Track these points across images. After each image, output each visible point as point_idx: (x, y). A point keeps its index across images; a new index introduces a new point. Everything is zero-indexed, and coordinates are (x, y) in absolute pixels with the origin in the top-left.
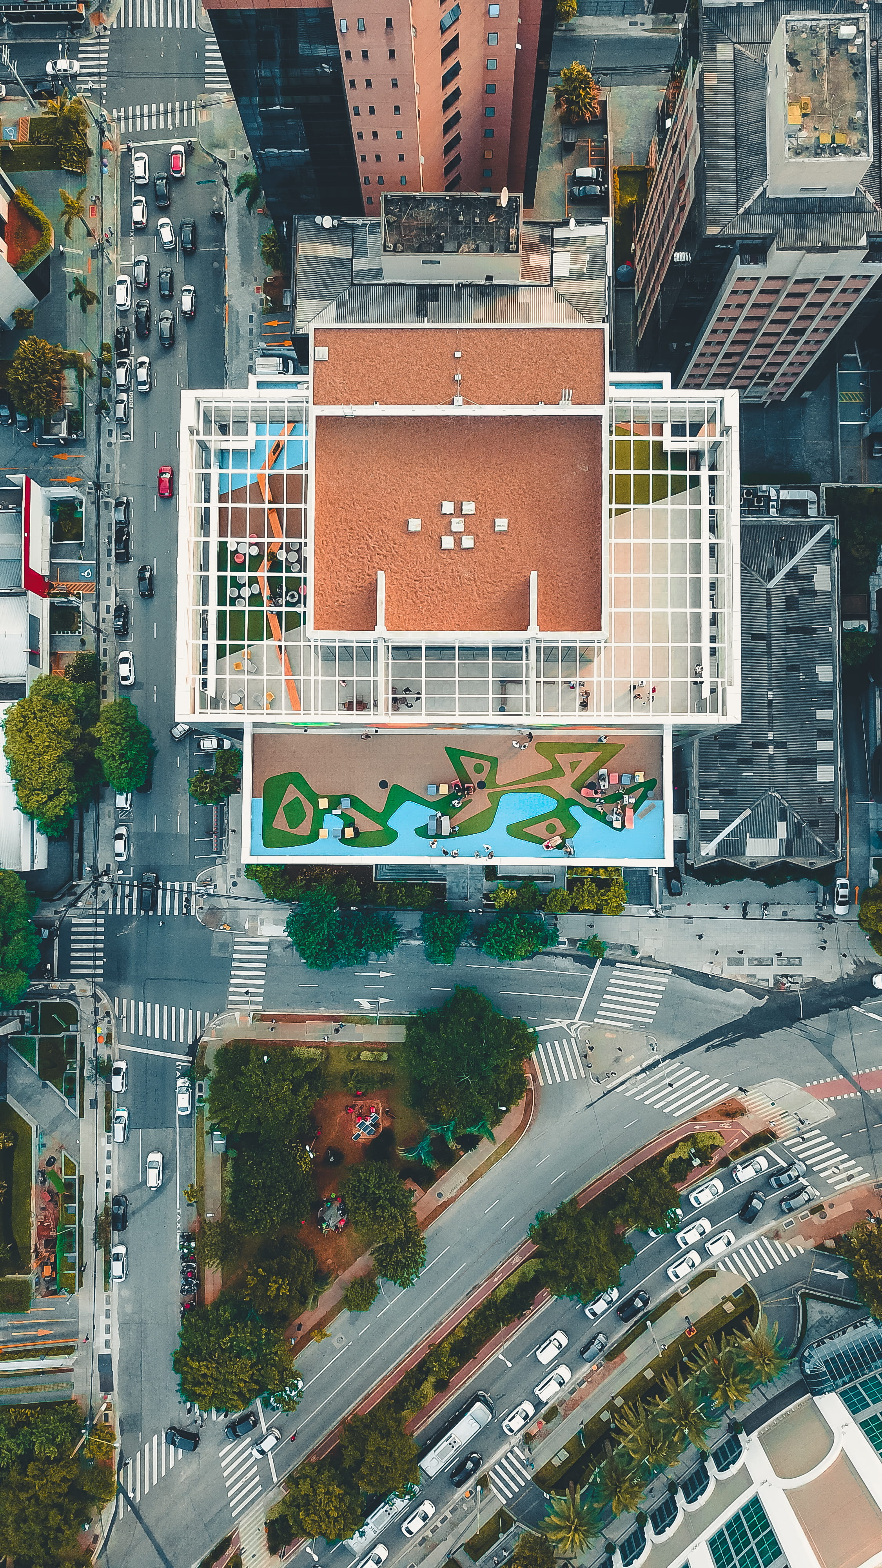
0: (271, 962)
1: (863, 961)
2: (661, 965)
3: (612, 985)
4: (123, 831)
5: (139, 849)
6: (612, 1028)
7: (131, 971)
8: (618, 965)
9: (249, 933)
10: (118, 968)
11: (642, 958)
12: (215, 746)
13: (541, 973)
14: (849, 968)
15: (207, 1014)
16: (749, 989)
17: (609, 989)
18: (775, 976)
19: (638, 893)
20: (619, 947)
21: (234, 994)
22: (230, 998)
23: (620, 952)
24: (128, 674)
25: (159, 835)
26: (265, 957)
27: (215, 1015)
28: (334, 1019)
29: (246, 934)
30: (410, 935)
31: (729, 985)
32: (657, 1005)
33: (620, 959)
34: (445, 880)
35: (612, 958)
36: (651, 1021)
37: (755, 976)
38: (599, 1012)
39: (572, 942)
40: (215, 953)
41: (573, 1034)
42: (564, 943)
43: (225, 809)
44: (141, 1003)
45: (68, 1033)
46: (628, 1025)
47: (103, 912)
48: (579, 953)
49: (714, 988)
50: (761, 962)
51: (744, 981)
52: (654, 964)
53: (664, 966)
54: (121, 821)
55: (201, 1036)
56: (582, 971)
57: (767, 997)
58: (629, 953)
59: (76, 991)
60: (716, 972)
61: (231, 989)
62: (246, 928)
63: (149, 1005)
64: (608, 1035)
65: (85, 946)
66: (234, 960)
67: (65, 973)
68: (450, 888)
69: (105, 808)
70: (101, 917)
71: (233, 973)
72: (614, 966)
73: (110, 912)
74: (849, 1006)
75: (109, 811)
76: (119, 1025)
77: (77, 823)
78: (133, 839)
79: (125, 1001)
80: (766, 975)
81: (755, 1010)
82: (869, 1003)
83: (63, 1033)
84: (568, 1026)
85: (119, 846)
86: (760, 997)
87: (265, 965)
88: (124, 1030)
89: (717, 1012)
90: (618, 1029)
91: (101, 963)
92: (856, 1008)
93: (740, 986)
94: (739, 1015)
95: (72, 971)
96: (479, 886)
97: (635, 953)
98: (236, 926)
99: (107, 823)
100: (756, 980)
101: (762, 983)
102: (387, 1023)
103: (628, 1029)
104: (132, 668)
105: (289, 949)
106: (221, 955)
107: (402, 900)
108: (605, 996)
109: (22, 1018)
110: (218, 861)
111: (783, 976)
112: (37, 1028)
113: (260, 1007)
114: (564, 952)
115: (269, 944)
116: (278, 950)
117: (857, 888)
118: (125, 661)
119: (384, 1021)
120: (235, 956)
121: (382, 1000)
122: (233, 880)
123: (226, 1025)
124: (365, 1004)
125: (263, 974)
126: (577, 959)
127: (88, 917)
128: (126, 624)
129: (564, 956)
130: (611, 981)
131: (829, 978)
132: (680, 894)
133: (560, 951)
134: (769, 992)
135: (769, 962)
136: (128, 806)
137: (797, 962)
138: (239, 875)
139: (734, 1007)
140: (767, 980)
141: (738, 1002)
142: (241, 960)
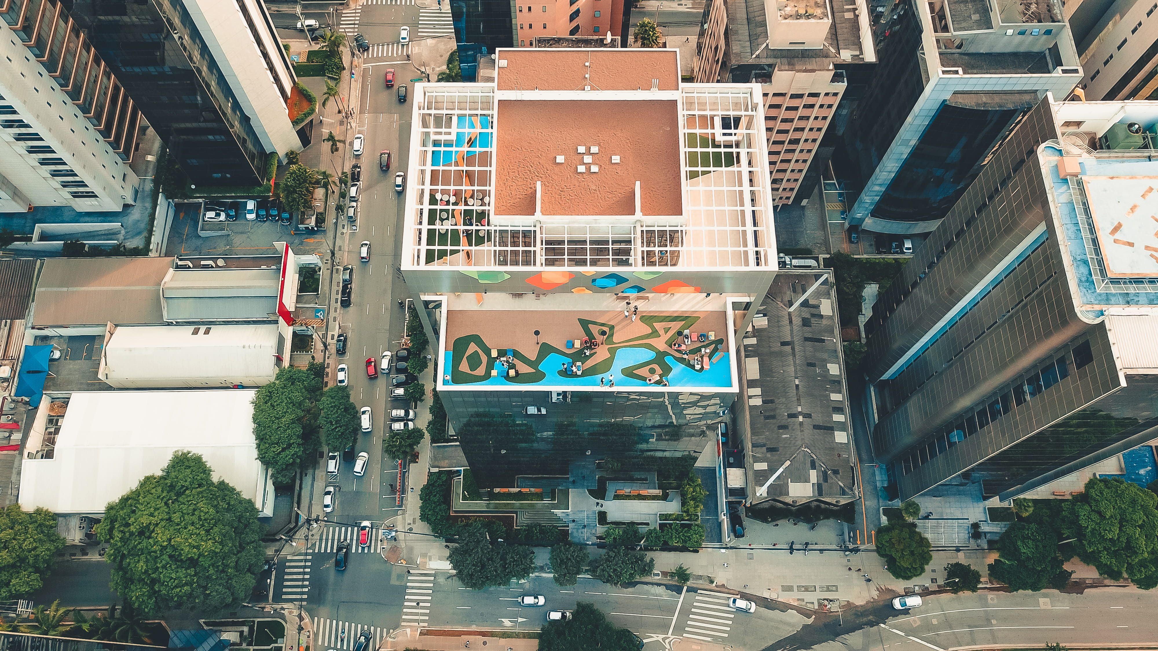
0: (436, 589)
1: (883, 588)
2: (732, 591)
3: (696, 607)
4: (331, 489)
5: (342, 503)
6: (697, 641)
7: (329, 596)
8: (699, 591)
9: (420, 567)
10: (319, 594)
11: (716, 586)
12: (402, 428)
13: (641, 599)
14: (875, 594)
15: (385, 630)
16: (801, 611)
17: (693, 610)
18: (818, 600)
19: (712, 536)
20: (700, 577)
21: (407, 614)
22: (404, 617)
23: (701, 582)
24: (343, 378)
25: (357, 493)
26: (432, 585)
27: (391, 631)
28: (483, 634)
29: (418, 568)
30: (542, 569)
31: (784, 607)
32: (730, 622)
33: (701, 587)
34: (568, 526)
35: (695, 586)
36: (726, 635)
37: (803, 600)
38: (687, 629)
39: (665, 574)
40: (394, 582)
41: (668, 646)
42: (658, 575)
43: (407, 474)
44: (334, 622)
45: (276, 645)
46: (709, 639)
47: (311, 551)
48: (670, 582)
49: (773, 609)
50: (807, 589)
51: (796, 604)
52: (726, 590)
53: (734, 592)
54: (330, 483)
55: (380, 648)
56: (672, 596)
57: (814, 616)
58: (707, 583)
59: (286, 612)
60: (774, 596)
61: (405, 610)
62: (418, 563)
63: (341, 623)
64: (694, 647)
65: (295, 577)
66: (407, 587)
67: (278, 598)
68: (572, 533)
69: (320, 474)
70: (310, 554)
71: (406, 597)
72: (696, 592)
73: (316, 551)
74: (878, 624)
75: (322, 476)
76: (316, 639)
77: (298, 482)
78: (337, 496)
79: (322, 620)
80: (812, 599)
81: (805, 627)
82: (891, 621)
83: (273, 645)
84: (664, 639)
85: (328, 500)
86: (809, 617)
87: (431, 591)
88: (320, 643)
89: (777, 628)
90: (702, 642)
91: (306, 590)
92: (882, 625)
93: (793, 607)
94: (793, 631)
95: (284, 597)
96: (594, 531)
97: (712, 582)
98: (410, 561)
99: (319, 485)
100: (804, 603)
101: (809, 605)
102: (524, 637)
103: (709, 642)
104: (347, 375)
105: (450, 579)
106: (397, 583)
107: (537, 536)
108: (691, 616)
109: (242, 633)
110: (400, 512)
111: (824, 599)
112: (252, 641)
113: (426, 624)
114: (659, 582)
115: (435, 575)
116: (441, 580)
117: (873, 532)
118: (342, 369)
119: (521, 636)
120: (408, 584)
121: (520, 620)
122: (410, 526)
123: (400, 639)
124: (507, 622)
125: (430, 598)
126: (668, 587)
127: (300, 554)
128: (345, 345)
129: (659, 585)
130: (695, 604)
131: (860, 602)
132: (743, 536)
133: (654, 581)
134: (815, 612)
135: (813, 589)
136: (336, 470)
137: (834, 588)
138: (414, 522)
139: (789, 624)
140: (813, 603)
141: (792, 621)
142: (413, 588)
